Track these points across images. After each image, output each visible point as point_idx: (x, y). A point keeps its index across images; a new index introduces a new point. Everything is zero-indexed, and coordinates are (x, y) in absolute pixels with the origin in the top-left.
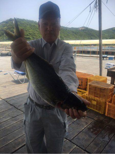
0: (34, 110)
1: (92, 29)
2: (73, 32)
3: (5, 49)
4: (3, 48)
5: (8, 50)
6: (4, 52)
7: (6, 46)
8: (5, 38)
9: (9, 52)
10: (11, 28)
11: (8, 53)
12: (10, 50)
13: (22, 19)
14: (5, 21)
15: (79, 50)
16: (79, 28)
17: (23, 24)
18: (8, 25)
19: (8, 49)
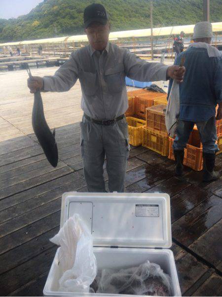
0: (92, 128)
3: (54, 53)
5: (59, 53)
10: (65, 7)
11: (58, 60)
12: (61, 53)
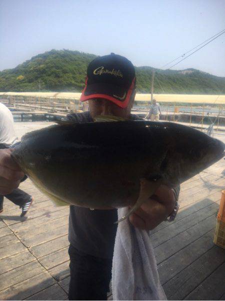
1: (208, 74)
2: (170, 78)
3: (40, 107)
4: (37, 104)
6: (38, 112)
7: (41, 101)
8: (40, 86)
9: (47, 112)
10: (52, 67)
12: (48, 108)
13: (75, 52)
14: (42, 55)
15: (185, 114)
16: (180, 71)
17: (76, 60)
18: (47, 61)
19: (46, 106)
